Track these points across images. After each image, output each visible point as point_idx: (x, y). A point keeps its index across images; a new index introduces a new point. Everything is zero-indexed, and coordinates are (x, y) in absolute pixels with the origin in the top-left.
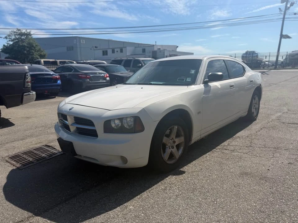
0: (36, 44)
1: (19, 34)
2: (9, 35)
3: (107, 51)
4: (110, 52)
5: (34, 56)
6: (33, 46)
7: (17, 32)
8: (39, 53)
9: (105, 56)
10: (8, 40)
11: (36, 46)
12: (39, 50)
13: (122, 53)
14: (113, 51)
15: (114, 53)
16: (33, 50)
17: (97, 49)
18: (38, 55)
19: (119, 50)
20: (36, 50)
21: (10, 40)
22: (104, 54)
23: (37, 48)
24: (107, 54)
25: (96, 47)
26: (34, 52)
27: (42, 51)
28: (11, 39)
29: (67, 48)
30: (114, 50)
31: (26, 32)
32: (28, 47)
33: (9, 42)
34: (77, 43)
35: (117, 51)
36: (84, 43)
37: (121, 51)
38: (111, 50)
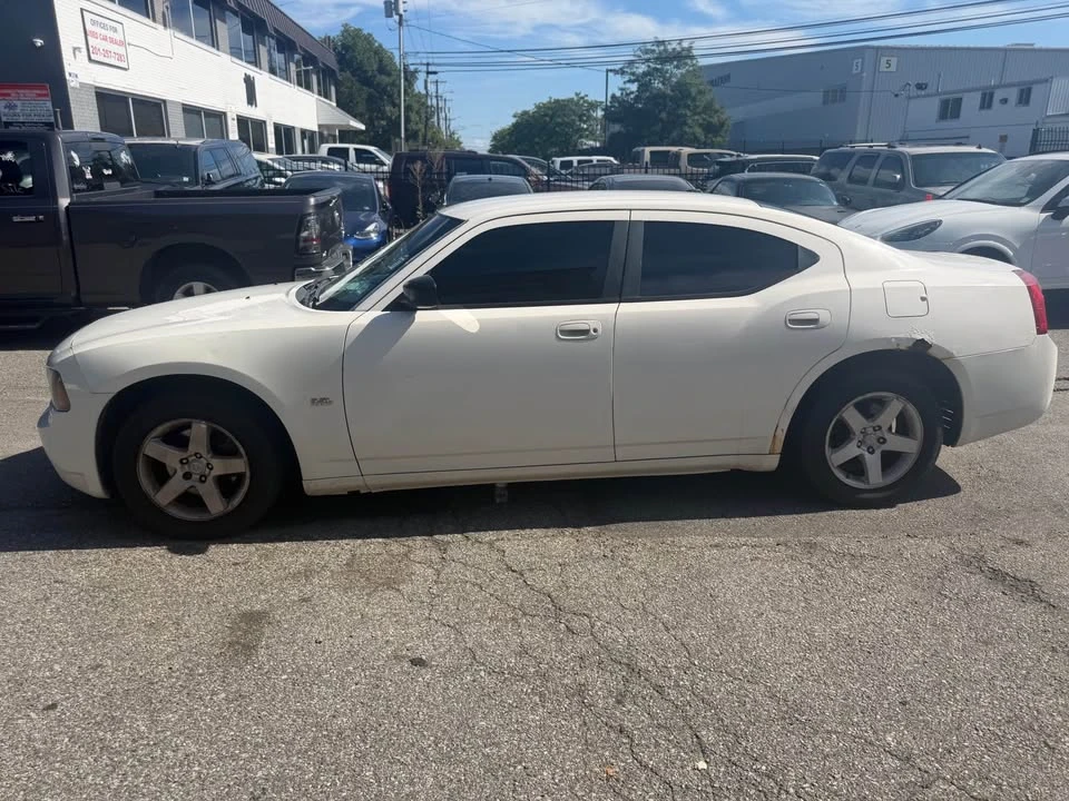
0: (701, 87)
1: (657, 59)
2: (631, 63)
3: (958, 102)
4: (971, 102)
5: (687, 130)
6: (689, 95)
7: (654, 51)
8: (704, 119)
9: (949, 124)
10: (627, 78)
11: (700, 92)
12: (708, 108)
13: (1024, 109)
14: (987, 102)
15: (989, 106)
16: (688, 107)
17: (923, 93)
18: (701, 125)
19: (1013, 94)
20: (697, 107)
21: (632, 78)
22: (943, 116)
23: (702, 102)
24: (956, 115)
25: (920, 87)
26: (689, 113)
27: (717, 112)
28: (633, 74)
29: (826, 93)
30: (992, 95)
31: (679, 49)
32: (672, 99)
33: (628, 85)
34: (862, 72)
35: (1005, 101)
36: (893, 68)
37: (1025, 97)
38: (978, 96)
